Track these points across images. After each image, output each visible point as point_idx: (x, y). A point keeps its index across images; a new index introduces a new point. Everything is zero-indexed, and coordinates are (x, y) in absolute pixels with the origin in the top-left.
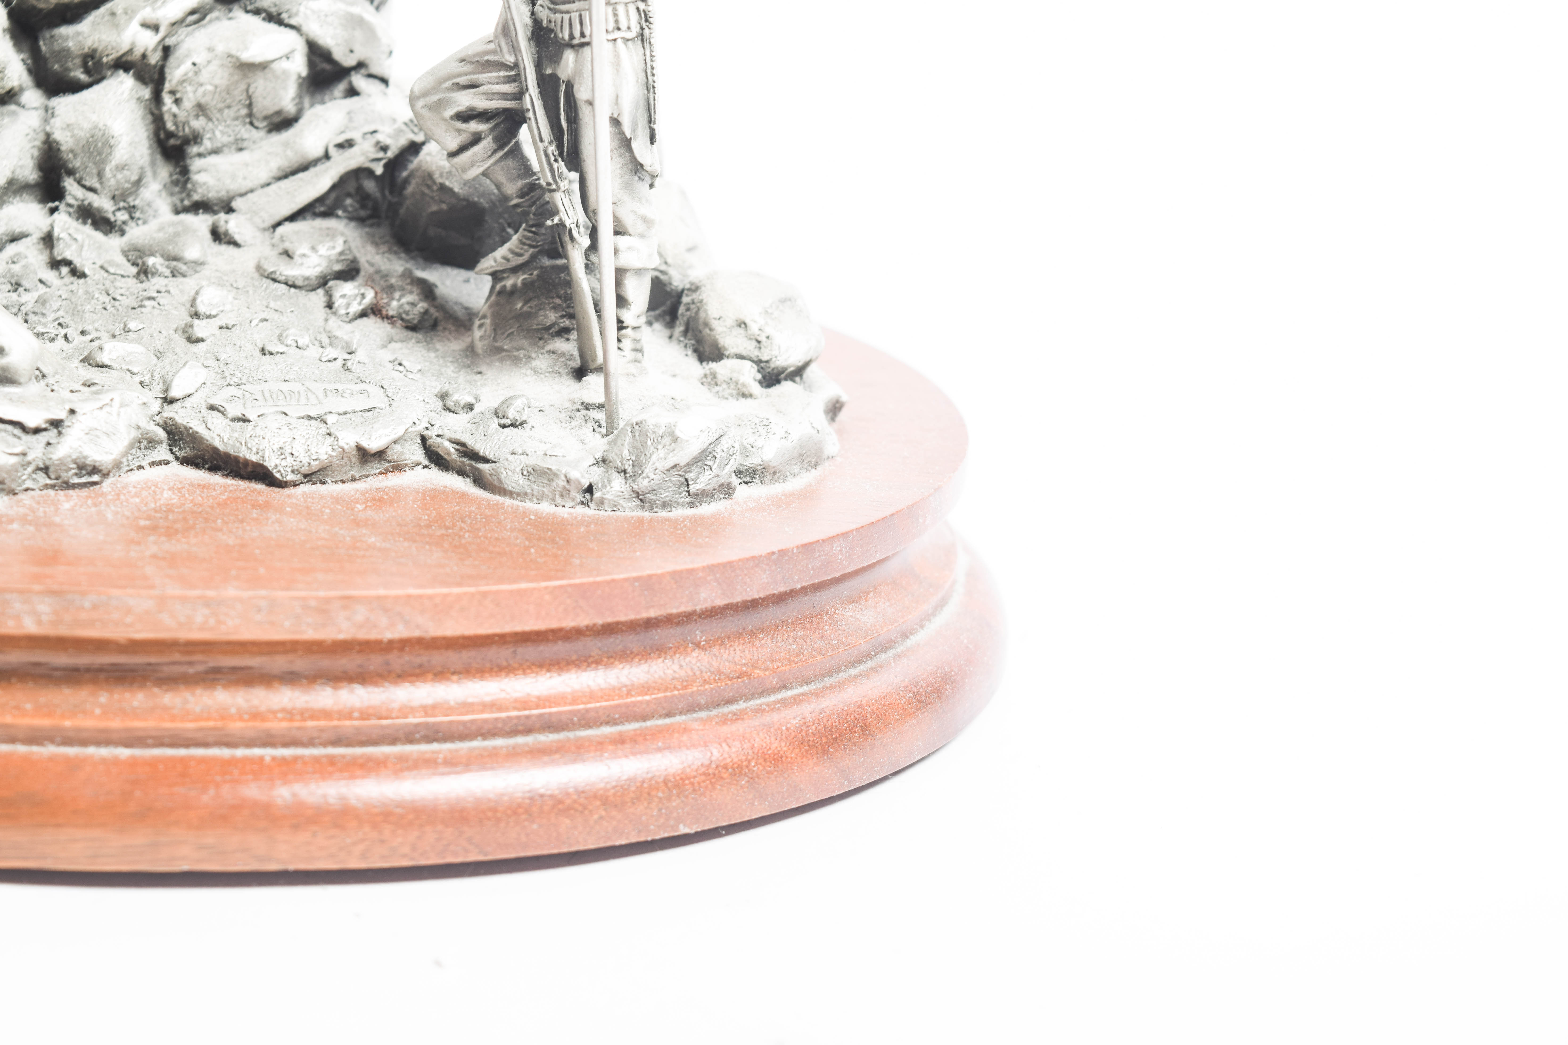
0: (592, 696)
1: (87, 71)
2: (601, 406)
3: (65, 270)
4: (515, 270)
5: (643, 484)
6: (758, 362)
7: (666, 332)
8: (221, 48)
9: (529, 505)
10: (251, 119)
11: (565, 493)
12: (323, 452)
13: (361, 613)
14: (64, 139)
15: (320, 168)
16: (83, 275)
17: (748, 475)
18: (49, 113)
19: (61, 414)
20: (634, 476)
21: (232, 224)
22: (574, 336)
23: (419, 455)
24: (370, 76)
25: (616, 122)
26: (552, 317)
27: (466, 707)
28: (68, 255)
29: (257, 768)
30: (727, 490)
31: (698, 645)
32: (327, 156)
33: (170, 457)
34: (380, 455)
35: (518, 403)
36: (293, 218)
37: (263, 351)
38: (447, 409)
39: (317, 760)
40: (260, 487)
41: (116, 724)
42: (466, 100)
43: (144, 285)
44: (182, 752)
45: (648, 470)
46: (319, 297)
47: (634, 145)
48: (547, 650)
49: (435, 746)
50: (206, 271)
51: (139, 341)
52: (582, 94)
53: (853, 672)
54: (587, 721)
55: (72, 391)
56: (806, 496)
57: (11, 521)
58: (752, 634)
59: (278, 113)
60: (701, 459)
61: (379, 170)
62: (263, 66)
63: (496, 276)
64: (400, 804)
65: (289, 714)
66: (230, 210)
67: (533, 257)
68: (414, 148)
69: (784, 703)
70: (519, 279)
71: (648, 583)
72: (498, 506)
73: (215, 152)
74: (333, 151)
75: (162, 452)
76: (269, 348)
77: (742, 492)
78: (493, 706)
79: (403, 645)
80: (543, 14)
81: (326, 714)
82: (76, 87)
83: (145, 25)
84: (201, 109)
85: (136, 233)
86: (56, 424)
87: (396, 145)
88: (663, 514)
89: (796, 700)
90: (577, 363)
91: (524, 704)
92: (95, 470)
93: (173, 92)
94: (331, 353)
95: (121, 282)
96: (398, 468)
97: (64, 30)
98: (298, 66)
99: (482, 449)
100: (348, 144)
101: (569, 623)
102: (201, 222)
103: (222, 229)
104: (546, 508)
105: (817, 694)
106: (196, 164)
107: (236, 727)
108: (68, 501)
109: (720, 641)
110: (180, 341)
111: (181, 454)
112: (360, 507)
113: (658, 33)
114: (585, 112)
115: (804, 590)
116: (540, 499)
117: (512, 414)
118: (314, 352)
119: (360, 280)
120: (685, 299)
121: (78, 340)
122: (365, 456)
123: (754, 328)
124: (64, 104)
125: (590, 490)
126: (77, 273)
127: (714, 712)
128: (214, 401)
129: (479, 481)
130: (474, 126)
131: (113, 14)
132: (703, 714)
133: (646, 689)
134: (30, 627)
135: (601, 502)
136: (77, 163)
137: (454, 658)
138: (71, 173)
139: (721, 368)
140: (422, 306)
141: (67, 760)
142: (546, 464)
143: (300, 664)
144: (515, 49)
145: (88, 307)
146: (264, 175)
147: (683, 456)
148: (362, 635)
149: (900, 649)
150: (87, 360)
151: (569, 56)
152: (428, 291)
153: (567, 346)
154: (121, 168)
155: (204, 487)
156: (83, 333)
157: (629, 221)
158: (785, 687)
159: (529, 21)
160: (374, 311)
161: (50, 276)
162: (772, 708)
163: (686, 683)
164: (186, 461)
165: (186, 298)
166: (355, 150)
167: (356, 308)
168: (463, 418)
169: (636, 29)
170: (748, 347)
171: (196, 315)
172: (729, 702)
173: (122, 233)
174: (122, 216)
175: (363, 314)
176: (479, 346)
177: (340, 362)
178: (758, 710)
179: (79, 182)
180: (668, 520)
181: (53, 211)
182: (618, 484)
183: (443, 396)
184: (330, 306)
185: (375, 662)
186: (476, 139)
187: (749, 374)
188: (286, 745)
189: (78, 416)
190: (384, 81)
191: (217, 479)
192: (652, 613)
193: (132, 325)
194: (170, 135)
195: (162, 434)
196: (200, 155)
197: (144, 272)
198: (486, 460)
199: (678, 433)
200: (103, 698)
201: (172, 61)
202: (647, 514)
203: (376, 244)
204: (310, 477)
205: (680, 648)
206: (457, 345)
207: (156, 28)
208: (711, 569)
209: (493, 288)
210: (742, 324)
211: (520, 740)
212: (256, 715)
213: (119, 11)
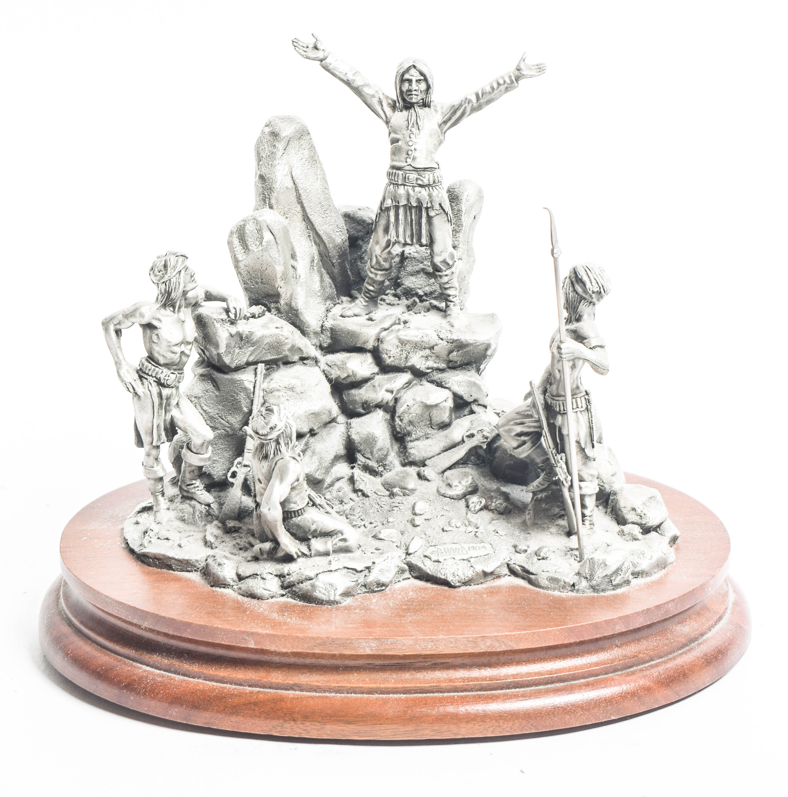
0: (576, 668)
1: (364, 409)
2: (577, 549)
3: (360, 494)
4: (542, 491)
5: (594, 583)
6: (640, 525)
7: (604, 510)
8: (418, 399)
9: (550, 592)
10: (431, 425)
11: (564, 587)
12: (470, 574)
13: (489, 642)
14: (355, 437)
15: (461, 446)
16: (367, 496)
17: (636, 575)
18: (348, 426)
19: (370, 564)
20: (591, 580)
21: (427, 471)
22: (566, 518)
23: (506, 571)
24: (479, 405)
25: (578, 442)
26: (557, 510)
27: (529, 674)
28: (361, 487)
29: (452, 701)
30: (628, 582)
31: (617, 646)
32: (463, 441)
33: (410, 576)
34: (492, 573)
35: (545, 550)
36: (450, 468)
37: (443, 530)
38: (516, 552)
39: (474, 697)
40: (446, 588)
41: (400, 685)
42: (519, 429)
43: (393, 500)
44: (424, 695)
45: (596, 577)
46: (463, 502)
47: (586, 450)
48: (559, 652)
49: (518, 690)
50: (417, 493)
51: (393, 527)
52: (565, 432)
53: (680, 652)
54: (575, 678)
55: (372, 553)
56: (660, 582)
57: (355, 609)
58: (639, 640)
59: (443, 422)
60: (616, 572)
61: (485, 447)
62: (436, 405)
63: (534, 493)
64: (505, 712)
65: (463, 679)
66: (424, 465)
67: (549, 486)
69: (652, 667)
70: (544, 495)
71: (596, 626)
72: (538, 593)
73: (417, 439)
74: (465, 439)
75: (407, 575)
76: (445, 529)
77: (635, 582)
78: (539, 673)
79: (504, 653)
80: (549, 401)
81: (476, 679)
82: (359, 415)
83: (387, 391)
84: (411, 423)
85: (387, 476)
86: (368, 568)
87: (491, 436)
88: (602, 594)
89: (657, 665)
90: (567, 530)
91: (550, 672)
92: (383, 585)
93: (399, 417)
94: (470, 529)
95: (383, 499)
96: (499, 577)
97: (353, 391)
98: (450, 403)
99: (532, 569)
100: (472, 436)
101: (566, 642)
102: (413, 470)
103: (422, 473)
104: (557, 593)
105: (665, 662)
106: (410, 445)
107: (444, 685)
108: (375, 598)
109: (626, 644)
110: (409, 526)
111: (414, 575)
112: (485, 596)
114: (566, 439)
115: (659, 622)
116: (554, 589)
117: (542, 555)
118: (463, 528)
119: (479, 493)
120: (611, 498)
121: (369, 526)
122: (485, 574)
123: (639, 511)
124: (355, 422)
125: (573, 585)
126: (364, 495)
127: (624, 672)
128: (426, 554)
129: (531, 582)
130: (523, 438)
131: (374, 386)
132: (619, 673)
133: (597, 664)
134: (368, 651)
135: (578, 590)
136: (362, 448)
137: (524, 657)
138: (359, 451)
139: (627, 528)
140: (505, 504)
141: (383, 699)
142: (557, 576)
143: (466, 661)
144: (538, 413)
145: (371, 511)
146: (437, 449)
147: (609, 571)
148: (489, 650)
149: (700, 641)
150: (375, 537)
151: (559, 418)
152: (506, 497)
153: (563, 522)
154: (380, 449)
155: (425, 589)
156: (371, 523)
157: (585, 476)
158: (652, 660)
159: (543, 402)
160: (486, 508)
161: (354, 496)
162: (647, 669)
163: (613, 661)
164: (416, 578)
165: (410, 506)
166: (475, 438)
167: (478, 507)
168: (523, 555)
169: (584, 406)
170: (637, 519)
171: (415, 514)
172: (630, 667)
173: (381, 476)
174: (381, 469)
175: (481, 509)
176: (529, 522)
177: (473, 533)
178: (641, 670)
179: (363, 455)
180: (604, 596)
181: (353, 468)
182: (584, 583)
183: (515, 547)
184: (468, 506)
185: (494, 659)
186: (524, 443)
187: (636, 530)
188: (462, 691)
189: (376, 565)
190: (485, 407)
191: (429, 585)
192: (598, 636)
193: (390, 520)
194: (399, 433)
195: (406, 567)
196: (411, 441)
197: (392, 495)
198: (533, 574)
199: (607, 563)
200: (394, 676)
201: (399, 405)
202: (596, 594)
203: (484, 477)
204: (466, 583)
205: (610, 648)
206: (519, 520)
207: (392, 392)
208: (620, 618)
209: (533, 498)
210: (634, 509)
211: (549, 686)
212: (451, 681)
213: (376, 385)
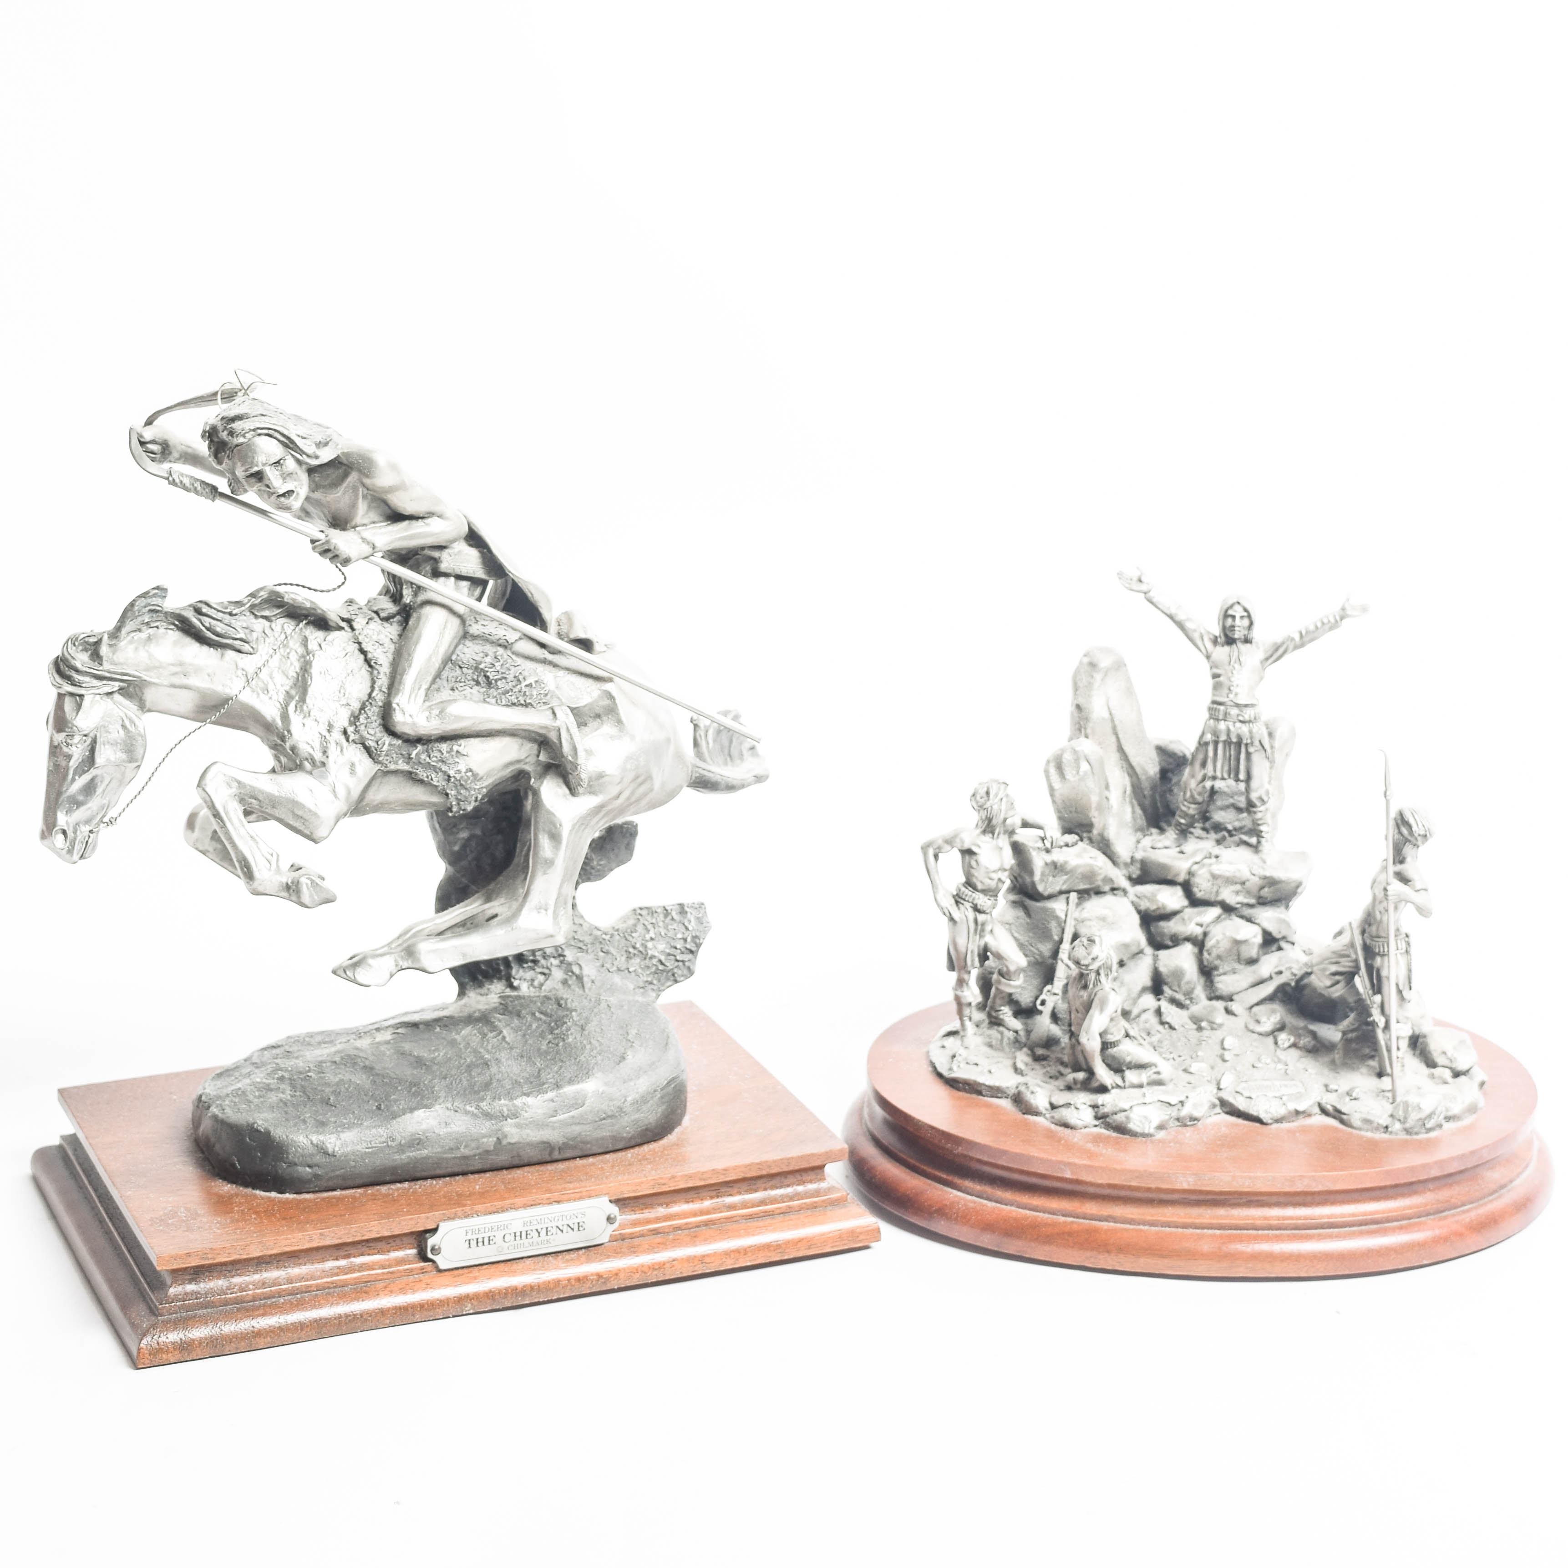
0: (1390, 1211)
1: (1172, 940)
2: (1389, 1091)
3: (1167, 1026)
4: (1352, 1031)
5: (1408, 1125)
6: (1450, 1068)
7: (1412, 1052)
8: (1228, 934)
9: (1363, 1133)
10: (1239, 960)
11: (1377, 1129)
12: (1282, 1112)
13: (1306, 1182)
14: (1163, 969)
15: (1268, 983)
16: (1175, 1029)
17: (1448, 1119)
18: (1156, 958)
19: (1183, 1098)
20: (1404, 1123)
21: (1233, 1006)
22: (1377, 1059)
23: (1317, 1110)
24: (1287, 942)
25: (1397, 985)
26: (1367, 1051)
27: (1343, 1216)
28: (1168, 1019)
29: (1267, 1239)
30: (1440, 1126)
31: (1430, 1190)
32: (1271, 978)
33: (1220, 1111)
34: (1304, 1112)
35: (1357, 1090)
36: (1257, 1004)
37: (1253, 1066)
38: (1328, 1091)
39: (1288, 1236)
40: (1257, 1125)
41: (1214, 1221)
42: (1334, 968)
43: (1200, 1034)
44: (1239, 1232)
45: (1409, 1120)
46: (1270, 1039)
47: (1404, 993)
48: (1373, 1194)
49: (1332, 1230)
50: (1225, 1028)
51: (1202, 1061)
52: (1384, 973)
53: (1491, 1198)
54: (1389, 1220)
55: (1184, 1087)
56: (1471, 1127)
57: (1170, 1142)
58: (1451, 1185)
59: (1251, 958)
60: (1430, 1116)
61: (1293, 984)
62: (1245, 942)
63: (1344, 1033)
64: (1320, 1253)
65: (1279, 1218)
66: (1231, 1000)
67: (1360, 1025)
68: (1308, 974)
69: (1464, 1212)
70: (1354, 1035)
71: (1412, 1169)
72: (1351, 1134)
73: (1224, 974)
74: (1274, 976)
75: (1218, 1110)
76: (1256, 1065)
77: (1446, 1126)
78: (1353, 1215)
79: (1319, 1193)
80: (1368, 942)
81: (1291, 1218)
82: (1167, 947)
83: (1198, 924)
84: (1219, 957)
85: (1195, 1009)
86: (1182, 1102)
87: (1299, 973)
88: (1415, 1137)
89: (1468, 1211)
90: (1378, 1070)
91: (1365, 1214)
92: (1196, 1119)
93: (1208, 951)
94: (1280, 1066)
95: (1190, 1032)
96: (1310, 1115)
97: (1162, 924)
98: (1259, 939)
99: (1344, 1110)
100: (1280, 973)
101: (1382, 1184)
102: (1220, 1005)
103: (1230, 1008)
104: (1369, 1134)
105: (1475, 1208)
106: (1217, 979)
107: (1258, 1222)
108: (1188, 1132)
109: (1439, 1188)
110: (1219, 1061)
111: (1225, 1110)
112: (1298, 1134)
113: (1413, 950)
114: (1384, 981)
115: (1471, 1168)
116: (1367, 1130)
117: (1354, 1095)
118: (1272, 1066)
119: (1286, 1030)
120: (1421, 1040)
121: (1178, 1059)
122: (1297, 1113)
123: (1449, 1054)
124: (1162, 954)
125: (1387, 1127)
126: (1171, 1028)
127: (1436, 1216)
128: (1238, 1090)
129: (1342, 1122)
130: (1338, 978)
131: (1183, 919)
132: (1432, 1217)
133: (1410, 1208)
134: (1185, 1186)
135: (1391, 1133)
136: (1169, 980)
137: (1339, 1197)
138: (1166, 984)
139: (1437, 1071)
140: (1313, 1043)
141: (1198, 1235)
142: (1370, 1117)
143: (1281, 1199)
144: (1356, 953)
145: (1179, 1044)
146: (1245, 984)
147: (1423, 1115)
148: (1306, 1190)
149: (1509, 1187)
150: (1185, 1070)
151: (1378, 960)
152: (1314, 1035)
153: (1374, 1063)
154: (1188, 983)
155: (1237, 1125)
156: (1180, 1056)
157: (1401, 1019)
158: (1463, 1205)
159: (1361, 942)
160: (1294, 1045)
161: (1160, 1028)
162: (1459, 1214)
163: (1426, 1205)
164: (1227, 1113)
165: (1218, 1041)
166: (1283, 975)
167: (1287, 1044)
168: (1334, 1095)
169: (1404, 949)
170: (1446, 1062)
171: (1224, 1049)
172: (1442, 1211)
173: (1188, 1009)
174: (1188, 1002)
175: (1290, 1047)
176: (1338, 1062)
177: (1283, 1071)
178: (1453, 1215)
179: (1170, 988)
180: (1417, 1140)
181: (1159, 1000)
182: (1397, 1126)
183: (1326, 1086)
184: (1276, 1043)
185: (1309, 1198)
186: (1337, 982)
187: (1447, 1074)
188: (1277, 1230)
189: (1190, 1099)
190: (1293, 944)
191: (1240, 1121)
192: (1414, 1180)
193: (1200, 1053)
194: (1205, 967)
195: (1217, 1102)
196: (1219, 975)
197: (1200, 1029)
198: (1345, 1114)
199: (1421, 1106)
200: (1209, 1211)
201: (1208, 939)
202: (1409, 1137)
203: (1291, 1013)
204: (1278, 1121)
205: (1423, 1192)
206: (1327, 1059)
207: (1201, 926)
208: (1436, 1163)
209: (1342, 1039)
210: (1444, 1053)
211: (1363, 1228)
212: (1266, 1218)
213: (1186, 917)
